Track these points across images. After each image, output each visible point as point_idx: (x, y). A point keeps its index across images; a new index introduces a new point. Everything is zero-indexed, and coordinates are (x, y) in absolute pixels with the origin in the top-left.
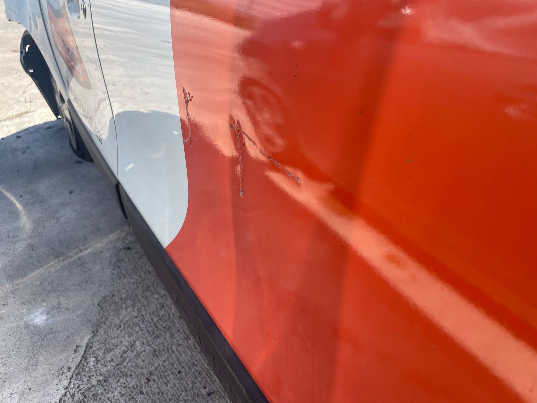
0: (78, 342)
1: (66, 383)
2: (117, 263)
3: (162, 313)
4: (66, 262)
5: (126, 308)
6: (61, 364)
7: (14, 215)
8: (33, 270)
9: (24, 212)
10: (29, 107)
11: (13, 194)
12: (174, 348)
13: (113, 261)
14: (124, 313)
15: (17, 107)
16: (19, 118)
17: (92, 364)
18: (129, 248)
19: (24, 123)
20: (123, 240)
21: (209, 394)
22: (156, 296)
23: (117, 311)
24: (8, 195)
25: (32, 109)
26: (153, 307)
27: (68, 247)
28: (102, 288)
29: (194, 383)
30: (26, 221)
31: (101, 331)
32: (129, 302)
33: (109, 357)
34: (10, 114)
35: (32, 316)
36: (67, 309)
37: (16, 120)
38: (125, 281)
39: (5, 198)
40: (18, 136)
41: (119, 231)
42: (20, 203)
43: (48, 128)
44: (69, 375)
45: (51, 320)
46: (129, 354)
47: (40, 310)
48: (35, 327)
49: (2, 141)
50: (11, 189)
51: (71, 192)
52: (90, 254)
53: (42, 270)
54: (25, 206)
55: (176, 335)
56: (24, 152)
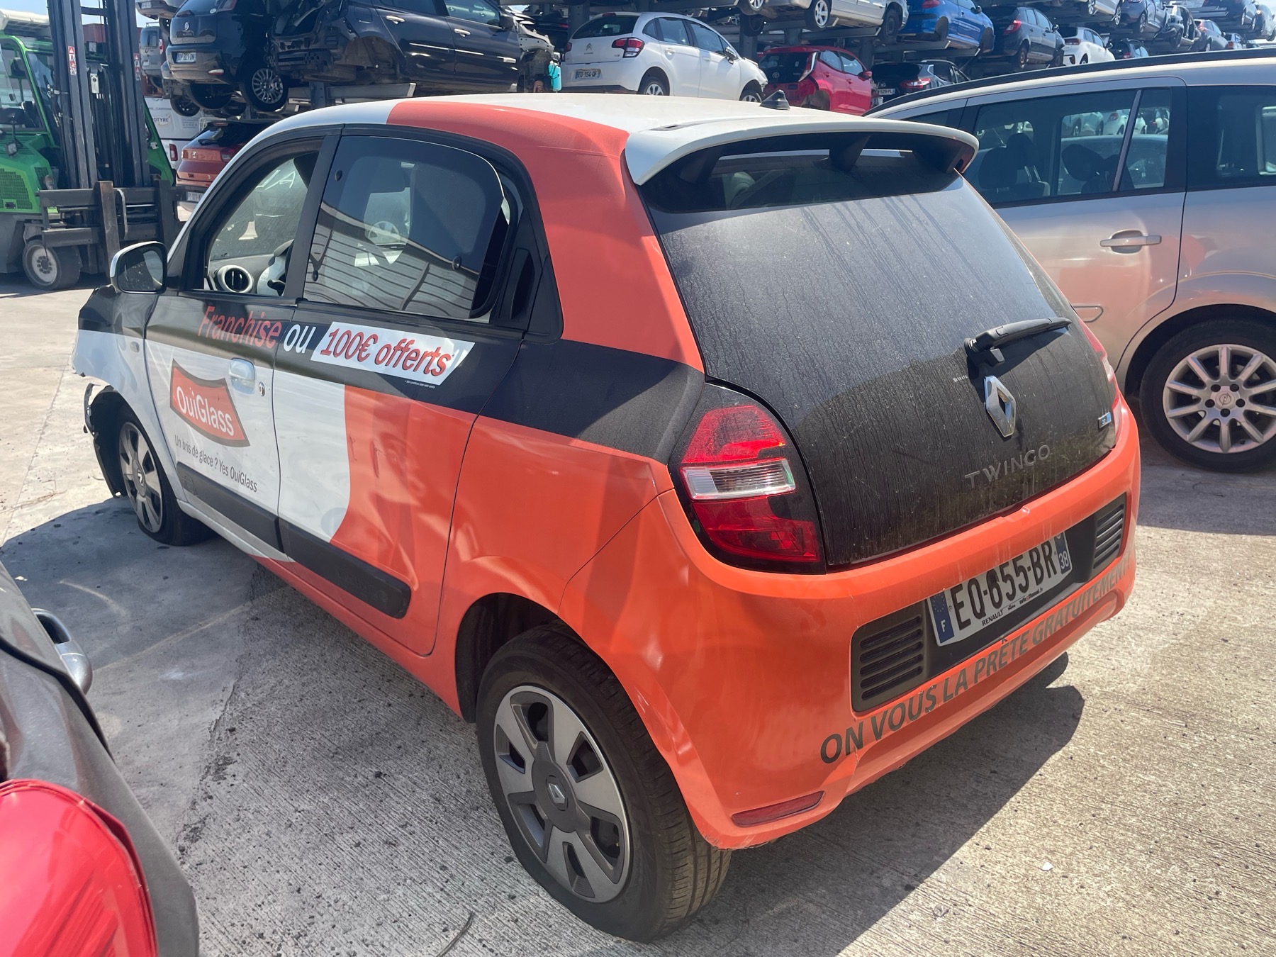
0: (224, 684)
1: (222, 708)
2: (247, 630)
3: (305, 661)
4: (188, 635)
5: (267, 661)
6: (212, 699)
7: (101, 605)
8: (151, 645)
9: (111, 601)
10: (53, 488)
11: (85, 585)
12: (323, 680)
13: (242, 630)
14: (265, 664)
15: (30, 489)
16: (44, 502)
17: (243, 696)
18: (257, 619)
19: (56, 509)
20: (248, 613)
21: (360, 701)
22: (297, 650)
23: (259, 663)
24: (80, 588)
25: (58, 490)
26: (295, 657)
27: (184, 624)
28: (235, 650)
29: (344, 697)
30: (118, 608)
31: (245, 677)
32: (268, 657)
33: (259, 691)
34: (24, 499)
35: (167, 675)
36: (203, 667)
37: (41, 506)
38: (260, 643)
39: (77, 591)
40: (56, 524)
41: (241, 606)
42: (101, 593)
43: (97, 513)
44: (224, 704)
45: (189, 675)
46: (278, 687)
47: (174, 670)
48: (174, 681)
49: (33, 532)
50: (80, 581)
51: (166, 578)
52: (212, 627)
53: (162, 643)
54: (110, 595)
55: (322, 672)
56: (76, 543)
